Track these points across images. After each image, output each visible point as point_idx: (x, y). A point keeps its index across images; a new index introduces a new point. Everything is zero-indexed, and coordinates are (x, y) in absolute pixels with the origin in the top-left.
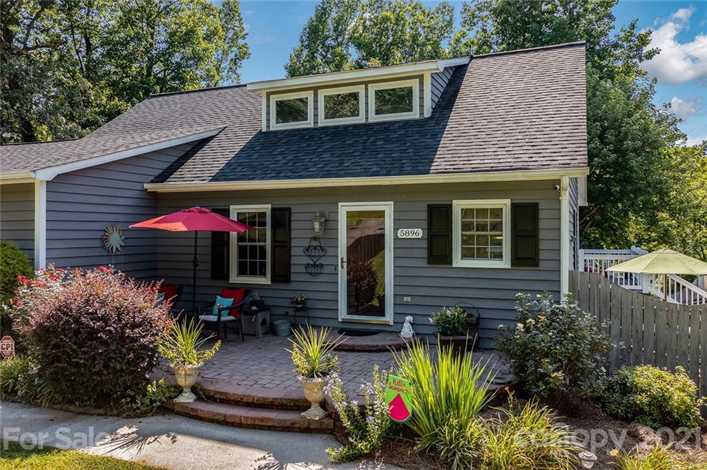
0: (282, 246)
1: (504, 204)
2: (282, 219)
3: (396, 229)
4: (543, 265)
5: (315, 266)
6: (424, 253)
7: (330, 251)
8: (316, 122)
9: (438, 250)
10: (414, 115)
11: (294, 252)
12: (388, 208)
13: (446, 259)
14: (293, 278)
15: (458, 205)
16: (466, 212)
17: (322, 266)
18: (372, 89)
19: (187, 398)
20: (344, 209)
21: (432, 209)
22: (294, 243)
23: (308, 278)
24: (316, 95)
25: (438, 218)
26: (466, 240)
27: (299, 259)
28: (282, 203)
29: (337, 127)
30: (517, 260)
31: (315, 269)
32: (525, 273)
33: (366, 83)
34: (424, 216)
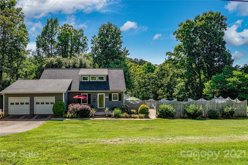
0: (89, 99)
1: (118, 94)
2: (89, 95)
3: (105, 97)
4: (122, 100)
5: (94, 101)
6: (109, 100)
7: (96, 100)
8: (89, 81)
9: (110, 99)
10: (104, 81)
11: (91, 100)
12: (104, 94)
13: (111, 100)
14: (91, 103)
15: (113, 94)
16: (113, 95)
17: (95, 101)
18: (98, 77)
19: (93, 116)
20: (98, 94)
21: (109, 94)
22: (91, 99)
23: (93, 103)
24: (89, 77)
25: (110, 95)
26: (113, 98)
27: (92, 100)
28: (89, 93)
29: (93, 82)
30: (119, 100)
31: (94, 102)
32: (120, 101)
33: (97, 76)
34: (109, 95)
